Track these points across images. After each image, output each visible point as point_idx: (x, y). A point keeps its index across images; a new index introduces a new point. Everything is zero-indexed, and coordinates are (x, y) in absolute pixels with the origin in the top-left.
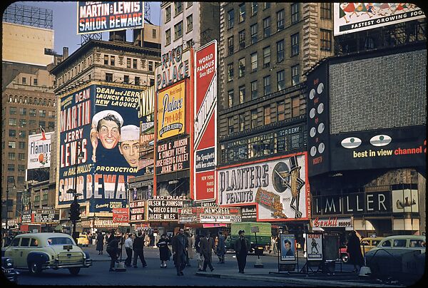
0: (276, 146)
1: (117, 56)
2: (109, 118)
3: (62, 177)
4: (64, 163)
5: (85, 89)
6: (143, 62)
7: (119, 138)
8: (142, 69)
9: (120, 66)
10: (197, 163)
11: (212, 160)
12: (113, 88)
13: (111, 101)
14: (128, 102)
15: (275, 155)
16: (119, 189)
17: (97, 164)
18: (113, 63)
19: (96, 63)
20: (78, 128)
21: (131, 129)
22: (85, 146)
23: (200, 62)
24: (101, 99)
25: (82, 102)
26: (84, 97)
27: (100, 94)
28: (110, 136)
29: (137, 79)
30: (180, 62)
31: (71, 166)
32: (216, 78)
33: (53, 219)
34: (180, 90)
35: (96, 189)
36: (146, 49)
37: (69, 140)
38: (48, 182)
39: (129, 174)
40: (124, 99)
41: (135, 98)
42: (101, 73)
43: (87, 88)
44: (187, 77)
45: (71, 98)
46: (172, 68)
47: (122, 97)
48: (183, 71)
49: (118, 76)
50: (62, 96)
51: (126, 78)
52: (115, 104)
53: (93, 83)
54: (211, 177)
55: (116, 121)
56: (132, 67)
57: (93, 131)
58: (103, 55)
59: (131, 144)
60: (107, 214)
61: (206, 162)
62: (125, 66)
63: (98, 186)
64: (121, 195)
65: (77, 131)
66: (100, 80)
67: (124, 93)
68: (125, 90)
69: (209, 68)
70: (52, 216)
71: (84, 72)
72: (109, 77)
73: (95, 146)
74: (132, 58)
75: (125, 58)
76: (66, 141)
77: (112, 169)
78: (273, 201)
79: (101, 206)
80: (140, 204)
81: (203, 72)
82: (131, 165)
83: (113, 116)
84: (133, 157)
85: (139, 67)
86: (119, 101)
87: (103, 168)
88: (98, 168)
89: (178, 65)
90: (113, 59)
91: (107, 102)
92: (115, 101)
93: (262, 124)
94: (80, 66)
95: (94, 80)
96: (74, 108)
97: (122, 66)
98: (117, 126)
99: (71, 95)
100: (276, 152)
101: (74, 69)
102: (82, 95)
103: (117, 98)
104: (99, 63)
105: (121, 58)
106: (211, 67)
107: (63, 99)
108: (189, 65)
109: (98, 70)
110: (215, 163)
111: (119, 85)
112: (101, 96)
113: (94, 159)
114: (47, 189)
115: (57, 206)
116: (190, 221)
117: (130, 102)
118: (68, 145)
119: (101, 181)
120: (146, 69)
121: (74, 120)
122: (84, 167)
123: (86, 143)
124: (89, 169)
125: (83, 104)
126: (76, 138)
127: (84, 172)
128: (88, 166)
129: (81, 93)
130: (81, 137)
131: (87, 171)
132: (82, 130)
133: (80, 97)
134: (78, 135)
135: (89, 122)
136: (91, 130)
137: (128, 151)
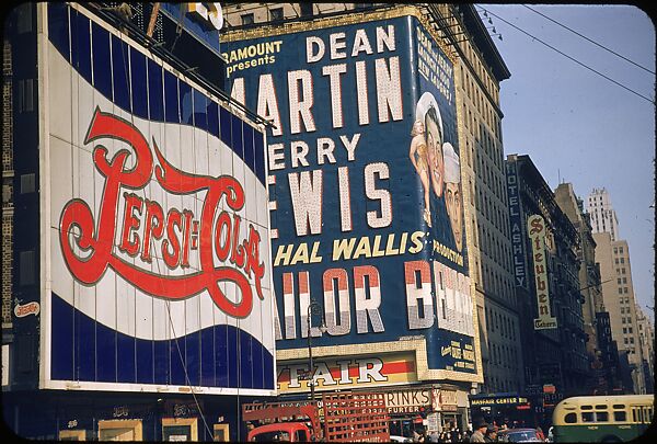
2: (432, 114)
12: (430, 38)
13: (430, 70)
14: (442, 83)
17: (433, 235)
22: (380, 183)
24: (422, 60)
26: (363, 48)
27: (420, 45)
37: (275, 167)
40: (440, 73)
45: (273, 47)
47: (438, 68)
55: (439, 127)
59: (453, 192)
63: (440, 294)
67: (438, 57)
68: (438, 51)
73: (426, 181)
77: (445, 251)
79: (446, 351)
82: (457, 245)
83: (435, 111)
86: (436, 75)
87: (438, 247)
88: (435, 244)
91: (427, 71)
92: (433, 74)
96: (299, 76)
98: (440, 140)
102: (350, 40)
103: (434, 67)
113: (427, 217)
122: (378, 238)
123: (384, 175)
124: (415, 246)
125: (361, 67)
126: (321, 161)
127: (382, 253)
128: (405, 236)
129: (342, 35)
130: (351, 157)
131: (402, 251)
132: (356, 137)
133: (334, 46)
134: (329, 152)
135: (398, 115)
136: (414, 139)
137: (453, 209)
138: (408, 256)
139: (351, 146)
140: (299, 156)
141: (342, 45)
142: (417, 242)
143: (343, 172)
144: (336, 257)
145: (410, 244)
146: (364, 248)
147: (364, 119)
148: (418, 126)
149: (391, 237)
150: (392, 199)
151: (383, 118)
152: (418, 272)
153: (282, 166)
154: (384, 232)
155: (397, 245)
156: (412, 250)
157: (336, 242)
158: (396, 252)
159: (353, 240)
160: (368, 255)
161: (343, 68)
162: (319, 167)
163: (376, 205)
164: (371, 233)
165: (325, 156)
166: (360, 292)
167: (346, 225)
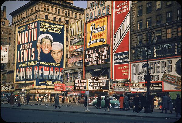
0: (176, 50)
1: (50, 7)
2: (46, 38)
3: (18, 67)
4: (20, 60)
5: (34, 23)
6: (63, 11)
7: (51, 48)
8: (62, 14)
9: (52, 12)
10: (115, 60)
11: (126, 58)
12: (49, 23)
13: (47, 29)
14: (56, 30)
15: (176, 55)
16: (50, 74)
17: (40, 61)
18: (48, 10)
19: (41, 9)
20: (29, 42)
21: (57, 44)
22: (33, 52)
23: (118, 6)
24: (42, 28)
25: (32, 29)
26: (33, 27)
27: (42, 25)
28: (47, 47)
29: (60, 19)
30: (103, 7)
31: (24, 62)
32: (130, 14)
33: (11, 89)
34: (104, 21)
35: (40, 74)
36: (64, 4)
37: (23, 49)
38: (6, 70)
39: (55, 66)
40: (54, 29)
41: (59, 28)
42: (43, 14)
43: (35, 22)
44: (108, 14)
45: (24, 27)
46: (97, 10)
47: (53, 28)
48: (105, 11)
49: (51, 17)
50: (19, 26)
51: (55, 18)
52: (49, 31)
53: (39, 19)
54: (126, 67)
55: (50, 39)
56: (57, 13)
57: (39, 44)
58: (44, 5)
59: (57, 52)
60: (45, 87)
61: (121, 59)
62: (54, 12)
63: (40, 72)
64: (51, 77)
65: (28, 44)
66: (42, 18)
67: (54, 26)
68: (54, 24)
69: (124, 9)
70: (11, 87)
71: (31, 14)
72: (46, 17)
73: (39, 51)
74: (58, 8)
75: (54, 8)
76: (21, 49)
77: (47, 64)
78: (176, 81)
79: (42, 83)
80: (82, 81)
81: (119, 11)
82: (57, 62)
83: (48, 37)
84: (57, 58)
85: (61, 13)
86: (51, 29)
87: (43, 63)
88: (41, 63)
89: (101, 8)
90: (48, 8)
91: (46, 30)
92: (49, 30)
93: (165, 38)
94: (29, 12)
95: (39, 18)
96: (27, 32)
97: (53, 12)
98: (50, 42)
99: (24, 26)
100: (176, 53)
101: (25, 13)
102: (32, 25)
103: (50, 28)
104: (42, 9)
105: (52, 8)
106: (126, 8)
107: (19, 28)
108: (110, 7)
109: (41, 13)
110: (129, 59)
111: (51, 22)
112: (43, 26)
113: (39, 58)
114: (6, 74)
115: (15, 82)
116: (123, 90)
117: (57, 30)
118: (22, 51)
119: (42, 70)
120: (64, 15)
121: (26, 38)
123: (34, 50)
129: (31, 25)
130: (31, 47)
132: (31, 43)
133: (30, 27)
135: (36, 39)
140: (26, 47)
144: (28, 65)
146: (31, 64)
147: (32, 40)
149: (34, 62)
150: (34, 55)
153: (24, 49)
156: (36, 64)
157: (28, 62)
165: (28, 47)
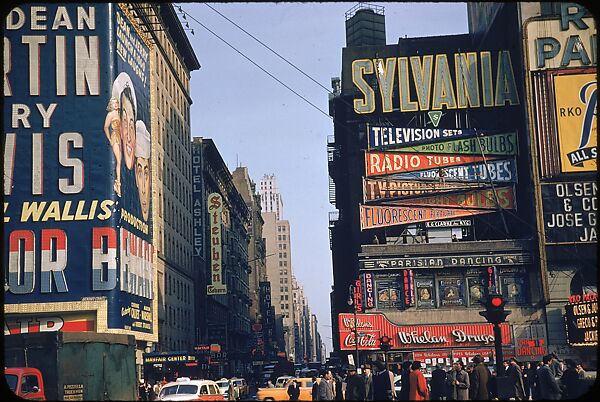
13: (128, 52)
17: (122, 204)
21: (142, 130)
22: (73, 152)
25: (48, 33)
26: (63, 23)
28: (129, 138)
35: (123, 267)
40: (136, 56)
47: (135, 52)
52: (131, 63)
55: (133, 106)
59: (143, 166)
67: (135, 41)
73: (119, 155)
79: (126, 312)
82: (144, 215)
83: (130, 91)
86: (133, 58)
87: (125, 215)
88: (123, 213)
91: (125, 53)
92: (130, 56)
102: (51, 15)
103: (132, 50)
111: (133, 22)
112: (121, 33)
113: (117, 187)
122: (68, 204)
123: (78, 144)
124: (104, 213)
125: (60, 41)
126: (15, 125)
127: (71, 218)
128: (95, 203)
129: (43, 9)
130: (46, 124)
131: (91, 217)
132: (53, 106)
133: (34, 18)
134: (24, 118)
135: (94, 91)
136: (110, 114)
137: (142, 182)
138: (97, 222)
139: (47, 114)
141: (44, 18)
142: (106, 210)
143: (37, 138)
144: (24, 218)
145: (99, 210)
146: (54, 211)
147: (61, 90)
148: (114, 102)
149: (82, 204)
150: (84, 168)
151: (80, 91)
152: (105, 238)
154: (75, 198)
155: (86, 210)
156: (100, 216)
157: (26, 204)
158: (85, 217)
159: (43, 204)
160: (57, 219)
161: (42, 39)
162: (13, 130)
163: (68, 173)
164: (62, 198)
165: (20, 120)
166: (46, 254)
167: (37, 189)
